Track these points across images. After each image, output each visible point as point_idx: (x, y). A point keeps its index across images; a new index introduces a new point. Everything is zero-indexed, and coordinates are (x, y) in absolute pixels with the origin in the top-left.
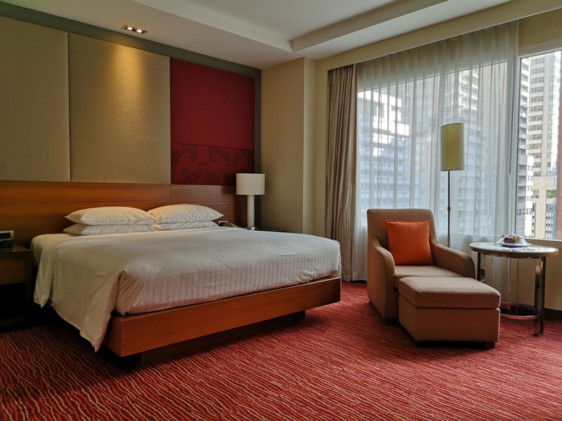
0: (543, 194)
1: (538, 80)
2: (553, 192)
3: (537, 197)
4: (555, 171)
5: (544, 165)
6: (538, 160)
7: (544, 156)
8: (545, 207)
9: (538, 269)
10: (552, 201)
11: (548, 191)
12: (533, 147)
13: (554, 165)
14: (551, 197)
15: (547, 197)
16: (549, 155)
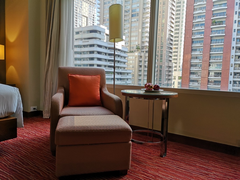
0: (177, 78)
1: (177, 33)
2: (181, 77)
3: (175, 79)
4: (182, 69)
5: (178, 67)
6: (176, 65)
7: (178, 63)
8: (177, 83)
9: (164, 107)
10: (180, 81)
11: (179, 77)
12: (174, 59)
13: (181, 67)
14: (180, 79)
15: (178, 79)
16: (179, 63)
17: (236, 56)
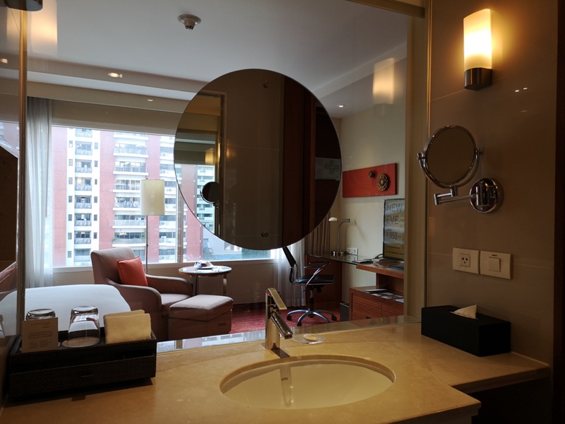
17: (77, 160)
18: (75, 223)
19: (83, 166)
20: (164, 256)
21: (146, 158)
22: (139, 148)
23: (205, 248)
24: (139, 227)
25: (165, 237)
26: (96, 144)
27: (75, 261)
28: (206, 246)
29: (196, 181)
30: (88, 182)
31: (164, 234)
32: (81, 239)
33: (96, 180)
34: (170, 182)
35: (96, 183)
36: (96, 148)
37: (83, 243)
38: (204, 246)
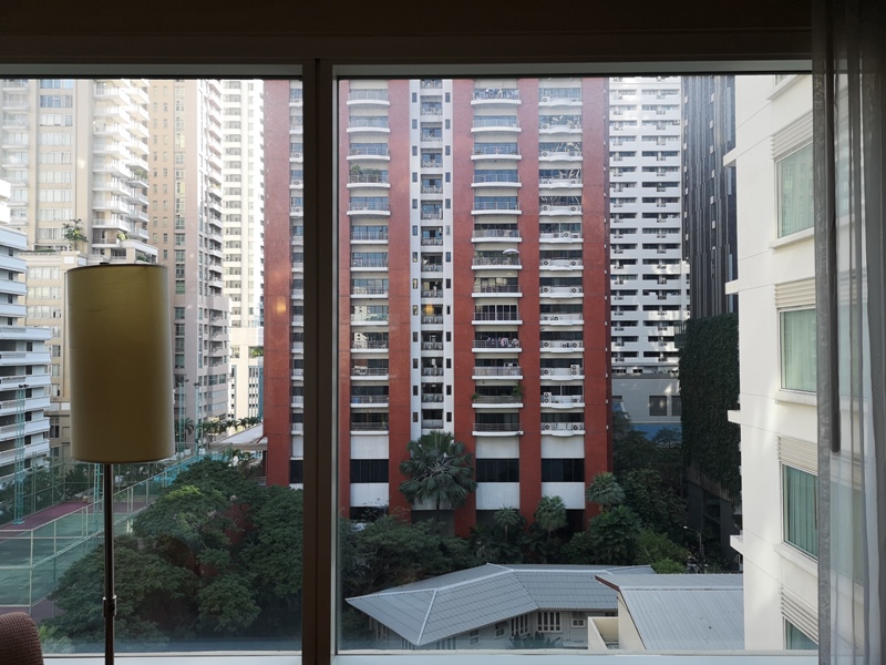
0: (244, 352)
1: (234, 191)
2: (259, 349)
3: (238, 356)
4: (259, 319)
5: (245, 311)
6: (237, 304)
7: (245, 298)
10: (256, 362)
11: (251, 348)
12: (231, 284)
13: (257, 312)
14: (256, 356)
15: (250, 356)
16: (250, 297)
18: (422, 371)
19: (431, 288)
20: (549, 424)
21: (518, 270)
22: (508, 255)
23: (617, 413)
24: (511, 376)
25: (550, 394)
26: (448, 254)
27: (422, 427)
28: (618, 409)
29: (609, 299)
30: (438, 310)
31: (548, 389)
32: (430, 395)
33: (449, 308)
34: (554, 305)
35: (449, 313)
36: (449, 260)
37: (433, 401)
38: (614, 410)
